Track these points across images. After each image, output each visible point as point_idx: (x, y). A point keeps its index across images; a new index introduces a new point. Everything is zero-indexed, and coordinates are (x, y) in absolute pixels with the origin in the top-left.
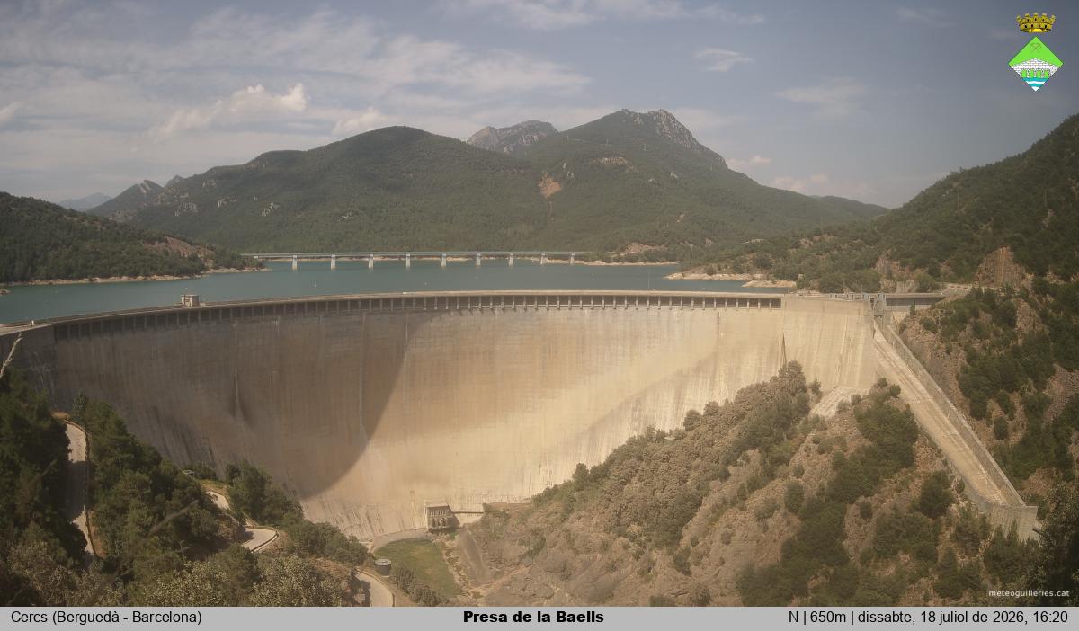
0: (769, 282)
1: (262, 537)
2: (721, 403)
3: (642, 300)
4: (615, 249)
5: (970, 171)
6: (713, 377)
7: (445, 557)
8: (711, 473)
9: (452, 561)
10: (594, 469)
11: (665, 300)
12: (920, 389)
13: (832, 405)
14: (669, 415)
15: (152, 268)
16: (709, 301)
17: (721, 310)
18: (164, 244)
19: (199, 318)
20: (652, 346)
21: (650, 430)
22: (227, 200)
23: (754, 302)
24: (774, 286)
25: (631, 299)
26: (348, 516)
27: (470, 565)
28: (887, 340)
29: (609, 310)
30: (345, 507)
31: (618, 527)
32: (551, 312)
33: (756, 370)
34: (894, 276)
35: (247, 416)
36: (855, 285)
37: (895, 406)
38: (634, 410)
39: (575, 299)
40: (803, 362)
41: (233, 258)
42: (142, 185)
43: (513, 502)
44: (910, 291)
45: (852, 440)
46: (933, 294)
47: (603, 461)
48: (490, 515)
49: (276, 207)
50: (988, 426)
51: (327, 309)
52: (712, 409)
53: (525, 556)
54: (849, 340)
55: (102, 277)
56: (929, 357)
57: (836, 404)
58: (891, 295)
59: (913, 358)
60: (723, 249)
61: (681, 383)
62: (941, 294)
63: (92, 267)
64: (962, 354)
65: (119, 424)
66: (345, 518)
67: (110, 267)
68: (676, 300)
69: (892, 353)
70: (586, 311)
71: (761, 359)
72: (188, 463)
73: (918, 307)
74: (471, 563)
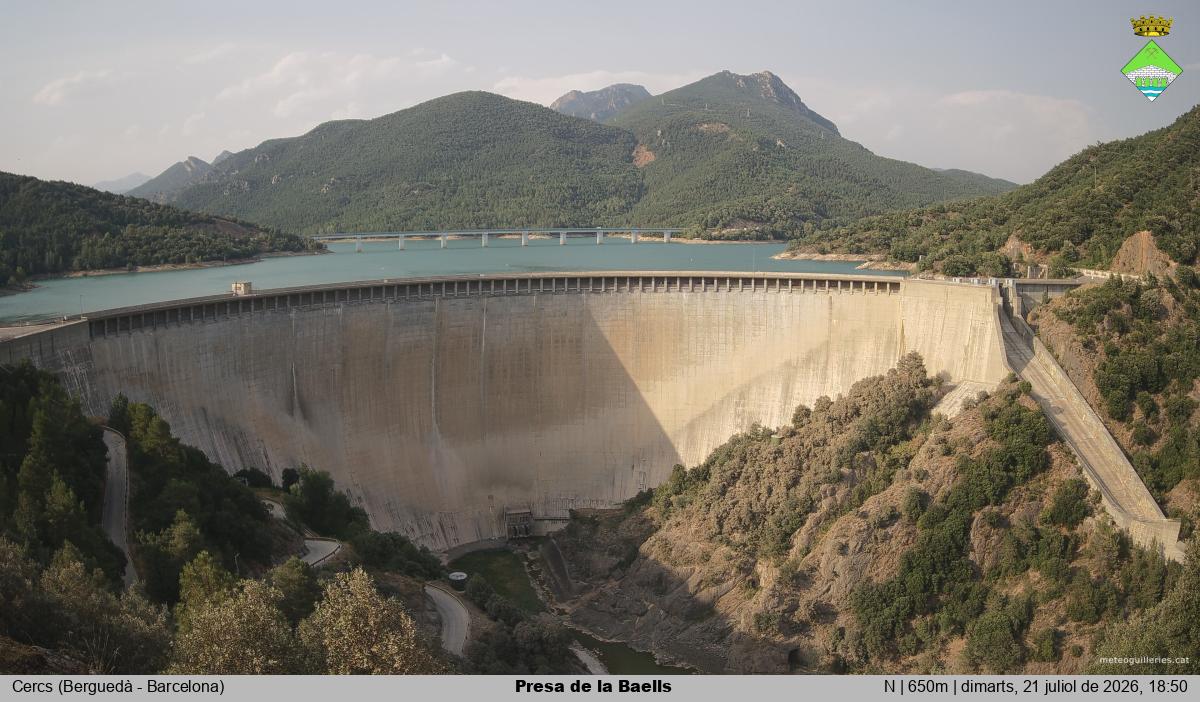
0: (887, 264)
1: (324, 550)
2: (833, 398)
3: (747, 281)
4: (715, 226)
5: (1108, 145)
6: (825, 368)
7: (528, 571)
8: (822, 476)
9: (535, 574)
10: (694, 470)
11: (772, 281)
12: (1052, 387)
13: (956, 402)
14: (776, 412)
15: (199, 253)
16: (821, 283)
17: (833, 293)
18: (212, 226)
19: (253, 307)
20: (757, 333)
21: (755, 426)
22: (282, 176)
23: (870, 285)
24: (892, 268)
25: (734, 281)
26: (419, 526)
27: (554, 579)
28: (1016, 329)
29: (708, 293)
30: (415, 515)
31: (719, 536)
32: (644, 295)
33: (873, 362)
34: (1025, 259)
35: (306, 415)
36: (981, 268)
37: (1026, 405)
38: (738, 404)
39: (672, 280)
40: (924, 353)
41: (290, 240)
42: (186, 162)
43: (602, 507)
44: (1042, 277)
45: (979, 442)
46: (1069, 280)
47: (702, 463)
48: (578, 523)
49: (339, 181)
50: (1129, 429)
51: (396, 293)
52: (824, 404)
53: (615, 568)
54: (975, 329)
55: (144, 265)
56: (1063, 350)
57: (960, 402)
58: (1021, 280)
59: (1046, 351)
60: (836, 227)
61: (790, 373)
62: (1077, 281)
63: (131, 255)
64: (1100, 348)
65: (164, 427)
66: (416, 527)
67: (152, 255)
68: (784, 282)
69: (1022, 346)
70: (684, 294)
71: (878, 350)
72: (240, 468)
73: (1050, 295)
74: (556, 576)
